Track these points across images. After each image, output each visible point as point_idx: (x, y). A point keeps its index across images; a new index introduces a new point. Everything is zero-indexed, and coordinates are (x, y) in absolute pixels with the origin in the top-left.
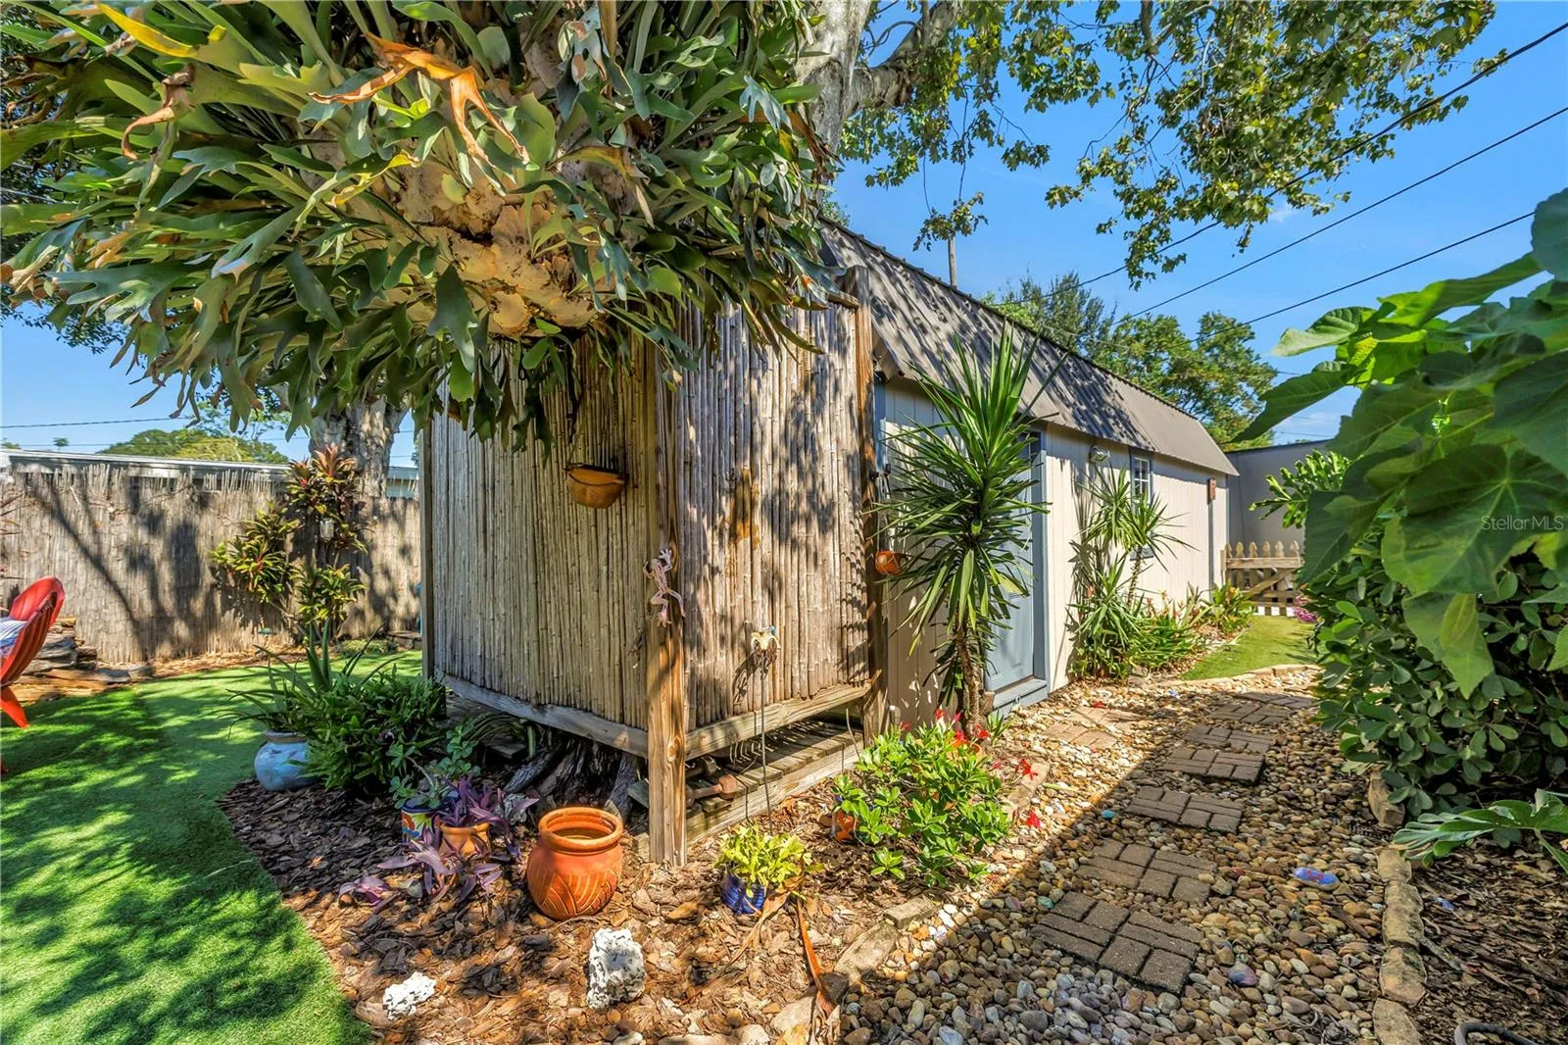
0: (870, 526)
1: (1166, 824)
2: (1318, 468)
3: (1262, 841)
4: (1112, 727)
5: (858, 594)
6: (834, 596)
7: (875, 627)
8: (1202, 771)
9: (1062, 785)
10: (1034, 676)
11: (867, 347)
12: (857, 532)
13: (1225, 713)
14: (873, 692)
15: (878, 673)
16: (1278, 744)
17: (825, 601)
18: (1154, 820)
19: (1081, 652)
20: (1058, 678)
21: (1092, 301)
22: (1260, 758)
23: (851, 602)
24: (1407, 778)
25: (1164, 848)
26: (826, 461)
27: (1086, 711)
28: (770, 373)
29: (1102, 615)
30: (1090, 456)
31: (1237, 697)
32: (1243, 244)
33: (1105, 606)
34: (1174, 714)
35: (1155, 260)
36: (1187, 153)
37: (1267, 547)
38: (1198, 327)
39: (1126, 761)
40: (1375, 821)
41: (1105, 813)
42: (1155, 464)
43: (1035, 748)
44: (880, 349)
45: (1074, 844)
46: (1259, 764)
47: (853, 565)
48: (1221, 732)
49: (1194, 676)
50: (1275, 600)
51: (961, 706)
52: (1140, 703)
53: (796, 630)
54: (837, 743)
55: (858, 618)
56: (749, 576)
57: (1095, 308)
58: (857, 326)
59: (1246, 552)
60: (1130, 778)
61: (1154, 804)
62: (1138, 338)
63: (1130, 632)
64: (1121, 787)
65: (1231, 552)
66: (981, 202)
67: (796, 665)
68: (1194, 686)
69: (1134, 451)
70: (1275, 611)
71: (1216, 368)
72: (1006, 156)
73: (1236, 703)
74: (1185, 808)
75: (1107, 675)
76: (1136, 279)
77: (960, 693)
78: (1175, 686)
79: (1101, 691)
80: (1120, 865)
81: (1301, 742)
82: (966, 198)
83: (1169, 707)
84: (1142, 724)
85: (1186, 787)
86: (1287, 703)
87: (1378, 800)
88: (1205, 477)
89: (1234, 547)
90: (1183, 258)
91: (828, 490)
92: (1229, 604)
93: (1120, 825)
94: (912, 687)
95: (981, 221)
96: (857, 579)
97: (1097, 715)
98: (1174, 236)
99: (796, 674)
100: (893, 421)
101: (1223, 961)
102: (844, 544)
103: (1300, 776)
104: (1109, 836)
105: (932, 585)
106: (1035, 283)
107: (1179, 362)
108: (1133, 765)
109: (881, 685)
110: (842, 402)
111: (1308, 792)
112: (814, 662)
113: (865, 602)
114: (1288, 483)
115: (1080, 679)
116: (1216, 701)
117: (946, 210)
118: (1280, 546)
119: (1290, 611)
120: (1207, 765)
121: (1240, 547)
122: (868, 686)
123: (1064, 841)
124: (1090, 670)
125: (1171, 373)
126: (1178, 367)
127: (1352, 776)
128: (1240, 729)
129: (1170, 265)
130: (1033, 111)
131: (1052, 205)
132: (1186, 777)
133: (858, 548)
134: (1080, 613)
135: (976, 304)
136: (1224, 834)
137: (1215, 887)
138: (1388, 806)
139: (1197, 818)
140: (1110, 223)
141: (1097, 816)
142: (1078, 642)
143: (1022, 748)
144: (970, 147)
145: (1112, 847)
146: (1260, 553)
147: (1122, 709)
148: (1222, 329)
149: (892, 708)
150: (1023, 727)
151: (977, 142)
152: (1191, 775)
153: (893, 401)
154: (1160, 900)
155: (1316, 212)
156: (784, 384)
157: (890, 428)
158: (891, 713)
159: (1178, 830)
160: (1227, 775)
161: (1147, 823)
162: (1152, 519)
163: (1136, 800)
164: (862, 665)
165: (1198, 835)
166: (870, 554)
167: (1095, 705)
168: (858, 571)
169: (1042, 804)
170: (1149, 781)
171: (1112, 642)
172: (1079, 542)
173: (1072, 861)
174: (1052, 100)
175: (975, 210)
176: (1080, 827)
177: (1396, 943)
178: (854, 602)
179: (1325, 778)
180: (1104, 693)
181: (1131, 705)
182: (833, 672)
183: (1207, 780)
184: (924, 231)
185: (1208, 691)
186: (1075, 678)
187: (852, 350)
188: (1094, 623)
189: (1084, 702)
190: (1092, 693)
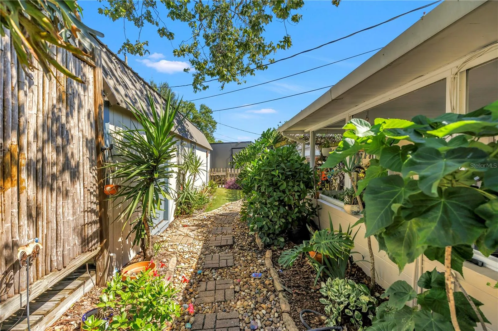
0: (101, 174)
1: (216, 269)
2: (244, 153)
3: (241, 266)
4: (191, 234)
5: (94, 207)
6: (79, 210)
7: (103, 220)
8: (219, 244)
9: (183, 265)
10: (164, 219)
11: (100, 87)
12: (94, 177)
13: (219, 221)
14: (102, 251)
15: (105, 241)
16: (234, 229)
17: (74, 214)
18: (213, 268)
19: (179, 208)
20: (172, 218)
21: (172, 93)
22: (231, 236)
23: (90, 211)
24: (264, 235)
25: (218, 279)
26: (75, 141)
27: (181, 229)
28: (33, 87)
29: (185, 196)
30: (181, 143)
31: (220, 215)
32: (222, 88)
33: (186, 193)
34: (206, 224)
35: (201, 85)
36: (211, 56)
37: (219, 170)
38: (200, 108)
39: (198, 247)
40: (259, 248)
41: (199, 272)
42: (197, 147)
43: (170, 250)
44: (106, 90)
45: (191, 290)
46: (232, 238)
47: (91, 193)
48: (220, 228)
49: (208, 210)
50: (220, 183)
51: (143, 244)
52: (197, 223)
53: (54, 235)
54: (80, 282)
55: (94, 218)
56: (15, 211)
57: (173, 95)
58: (95, 76)
59: (214, 171)
60: (202, 253)
61: (210, 262)
62: (184, 107)
63: (193, 199)
64: (200, 258)
65: (211, 171)
66: (147, 45)
67: (54, 254)
68: (210, 213)
69: (192, 142)
70: (220, 186)
71: (204, 119)
72: (159, 31)
73: (221, 217)
74: (219, 260)
75: (186, 214)
76: (196, 90)
77: (143, 240)
78: (205, 215)
79: (185, 220)
80: (207, 293)
81: (238, 227)
82: (142, 41)
83: (205, 222)
84: (199, 230)
85: (217, 252)
86: (231, 215)
87: (259, 242)
88: (206, 150)
89: (212, 169)
90: (208, 87)
91: (76, 157)
92: (212, 186)
93: (204, 275)
94: (120, 240)
95: (147, 52)
96: (94, 199)
97: (185, 230)
98: (206, 80)
99: (54, 258)
100: (113, 124)
101: (247, 322)
102: (86, 183)
103: (241, 239)
104: (201, 281)
105: (135, 199)
106: (154, 82)
107: (195, 116)
108: (201, 247)
109: (106, 246)
110: (84, 113)
111: (244, 243)
112: (67, 247)
113: (98, 210)
114: (237, 157)
115: (178, 217)
116: (216, 217)
117: (133, 42)
118: (222, 169)
119: (223, 186)
120: (220, 241)
121: (213, 170)
122: (99, 248)
123: (188, 290)
124: (181, 213)
125: (193, 119)
126: (195, 117)
127: (252, 236)
128: (224, 226)
129: (205, 88)
130: (170, 18)
131: (175, 55)
132: (216, 247)
133: (94, 185)
134: (178, 195)
135: (145, 83)
136: (231, 267)
137: (235, 290)
138: (261, 243)
139: (223, 264)
140: (188, 69)
141: (196, 273)
142: (177, 205)
143: (165, 252)
144: (142, 23)
145: (203, 285)
146: (217, 171)
147: (193, 226)
148: (205, 109)
149: (112, 255)
150: (162, 241)
151: (145, 21)
152: (217, 246)
153: (112, 115)
154: (223, 303)
155: (238, 84)
156: (47, 96)
157: (110, 128)
158: (111, 258)
159: (220, 270)
160: (226, 244)
161: (211, 270)
162: (199, 164)
163: (206, 262)
164: (96, 240)
165: (226, 270)
166: (101, 188)
167: (184, 226)
168: (94, 196)
169: (178, 276)
170: (207, 253)
171: (188, 204)
172: (178, 172)
173: (193, 299)
174: (177, 18)
175: (145, 47)
176: (192, 281)
177: (280, 291)
178: (92, 211)
179: (246, 238)
180: (186, 221)
181: (194, 224)
182: (78, 249)
183: (221, 247)
184: (123, 47)
185: (213, 215)
186: (176, 217)
187: (91, 87)
188: (182, 199)
189: (181, 226)
190: (183, 222)
